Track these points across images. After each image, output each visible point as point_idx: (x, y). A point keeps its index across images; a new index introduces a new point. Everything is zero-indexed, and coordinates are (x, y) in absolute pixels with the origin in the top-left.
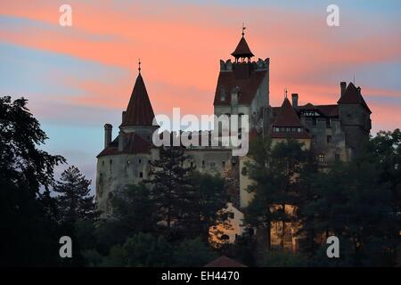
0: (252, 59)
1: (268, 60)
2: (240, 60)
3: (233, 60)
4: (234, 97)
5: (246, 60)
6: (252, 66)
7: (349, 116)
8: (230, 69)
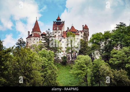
0: (61, 21)
1: (64, 21)
2: (58, 21)
3: (56, 21)
4: (58, 28)
5: (59, 21)
6: (61, 22)
7: (86, 32)
8: (55, 23)
